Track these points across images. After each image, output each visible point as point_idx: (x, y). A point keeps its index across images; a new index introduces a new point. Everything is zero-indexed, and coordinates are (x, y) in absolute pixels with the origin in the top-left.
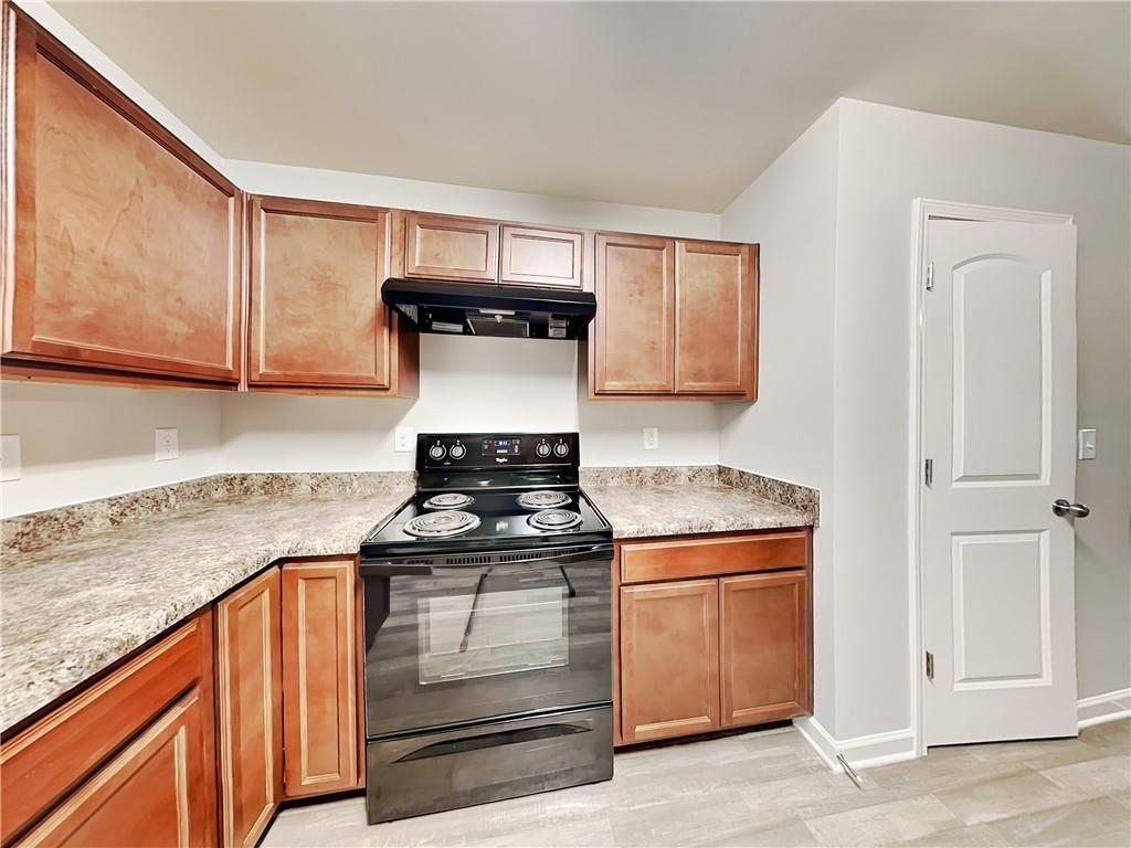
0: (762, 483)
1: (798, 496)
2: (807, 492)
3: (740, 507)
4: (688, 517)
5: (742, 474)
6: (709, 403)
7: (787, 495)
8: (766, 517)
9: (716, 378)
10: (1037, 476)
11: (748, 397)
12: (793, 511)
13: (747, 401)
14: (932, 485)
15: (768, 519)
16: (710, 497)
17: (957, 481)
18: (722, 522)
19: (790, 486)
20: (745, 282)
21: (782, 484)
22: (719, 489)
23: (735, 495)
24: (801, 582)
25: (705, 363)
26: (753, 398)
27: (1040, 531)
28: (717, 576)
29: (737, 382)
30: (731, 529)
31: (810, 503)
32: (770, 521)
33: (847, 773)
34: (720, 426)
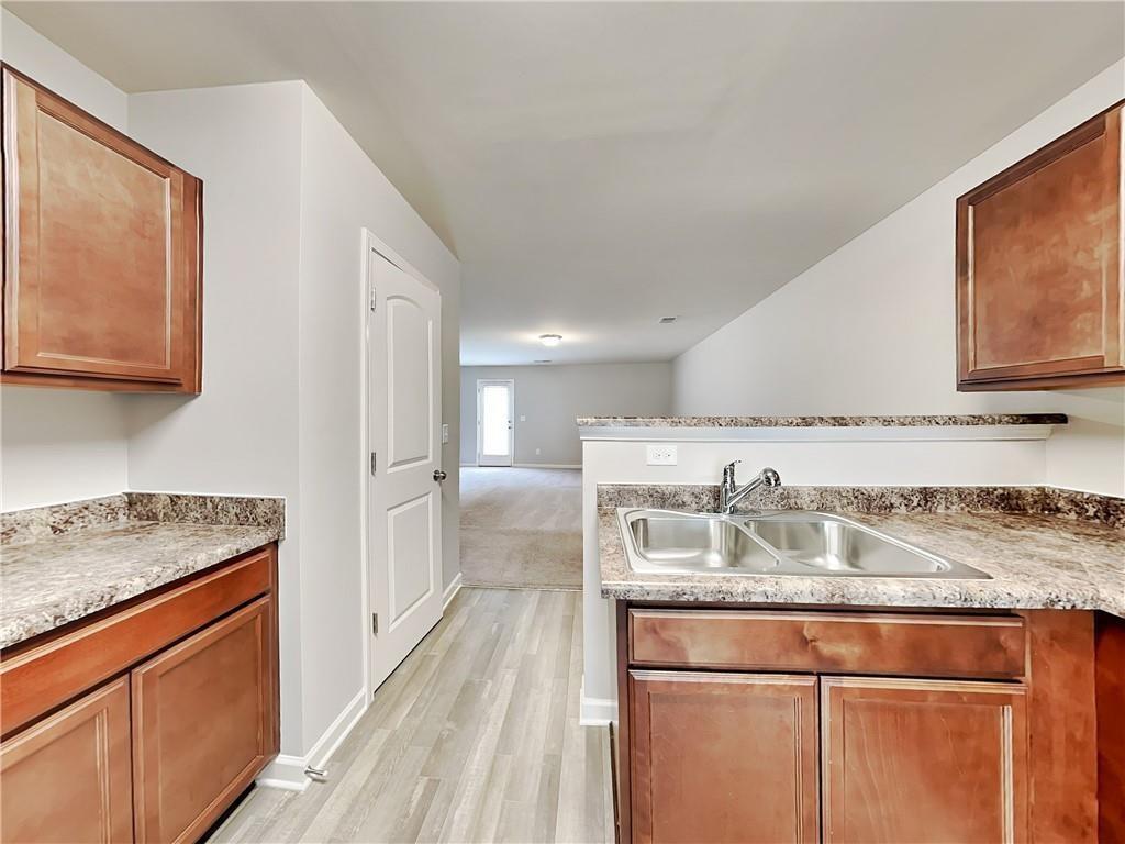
0: (209, 505)
1: (260, 510)
2: (271, 503)
3: (173, 547)
4: (52, 598)
5: (174, 499)
6: (107, 394)
7: (247, 511)
8: (219, 548)
9: (120, 354)
10: (426, 457)
11: (185, 388)
12: (253, 530)
13: (185, 394)
14: (376, 473)
15: (219, 551)
16: (109, 550)
17: (391, 466)
18: (137, 581)
19: (250, 500)
20: (179, 224)
21: (238, 501)
22: (127, 531)
23: (162, 532)
24: (264, 611)
25: (95, 325)
26: (194, 390)
27: (427, 494)
28: (128, 670)
29: (166, 365)
30: (155, 585)
31: (273, 515)
32: (222, 552)
33: (314, 780)
34: (130, 432)
